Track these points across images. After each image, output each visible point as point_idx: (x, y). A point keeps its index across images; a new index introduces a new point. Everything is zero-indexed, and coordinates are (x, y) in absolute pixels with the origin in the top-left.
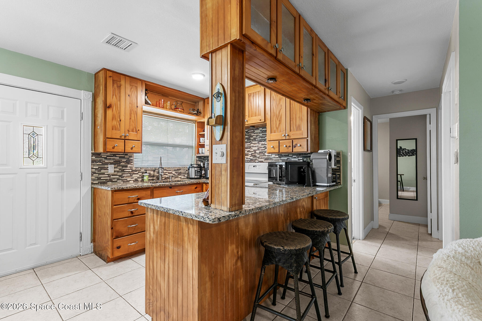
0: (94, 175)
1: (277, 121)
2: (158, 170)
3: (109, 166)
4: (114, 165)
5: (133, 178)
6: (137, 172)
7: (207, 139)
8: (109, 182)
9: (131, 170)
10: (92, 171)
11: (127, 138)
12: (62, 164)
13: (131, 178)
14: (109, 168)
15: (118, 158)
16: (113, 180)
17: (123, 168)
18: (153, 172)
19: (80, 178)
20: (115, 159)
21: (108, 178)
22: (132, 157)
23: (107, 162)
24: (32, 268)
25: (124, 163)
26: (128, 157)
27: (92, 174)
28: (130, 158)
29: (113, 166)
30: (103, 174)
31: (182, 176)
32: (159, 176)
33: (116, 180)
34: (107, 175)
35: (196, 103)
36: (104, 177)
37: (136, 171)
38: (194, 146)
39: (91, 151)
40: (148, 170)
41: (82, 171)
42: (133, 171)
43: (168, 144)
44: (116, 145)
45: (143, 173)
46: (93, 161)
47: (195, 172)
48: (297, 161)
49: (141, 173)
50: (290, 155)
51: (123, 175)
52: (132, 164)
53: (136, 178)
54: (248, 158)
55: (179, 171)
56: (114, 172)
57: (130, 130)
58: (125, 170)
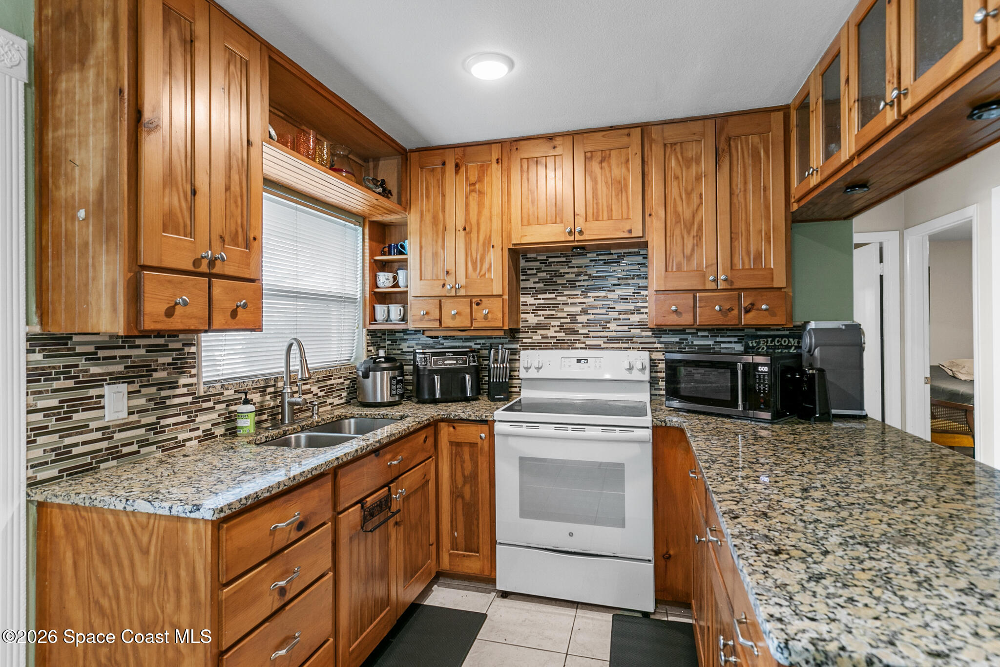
0: (41, 440)
1: (685, 236)
2: (274, 386)
3: (107, 390)
4: (129, 383)
5: (198, 429)
6: (211, 404)
7: (421, 279)
8: (107, 460)
9: (189, 399)
10: (28, 424)
11: (217, 270)
13: (191, 430)
14: (106, 402)
15: (142, 351)
16: (125, 450)
17: (164, 393)
18: (259, 394)
20: (130, 357)
21: (104, 445)
22: (194, 345)
23: (100, 375)
25: (164, 370)
26: (179, 345)
27: (29, 437)
28: (186, 349)
29: (123, 388)
30: (83, 428)
31: (335, 397)
32: (282, 406)
33: (134, 448)
34: (98, 430)
35: (366, 160)
36: (84, 443)
37: (207, 398)
38: (358, 297)
39: (24, 329)
40: (249, 389)
42: (197, 400)
43: (297, 293)
44: (184, 300)
45: (229, 403)
46: (33, 376)
47: (391, 384)
48: (710, 345)
49: (224, 406)
50: (687, 331)
51: (164, 422)
52: (194, 371)
53: (208, 426)
54: (547, 337)
55: (329, 382)
56: (130, 413)
58: (168, 402)
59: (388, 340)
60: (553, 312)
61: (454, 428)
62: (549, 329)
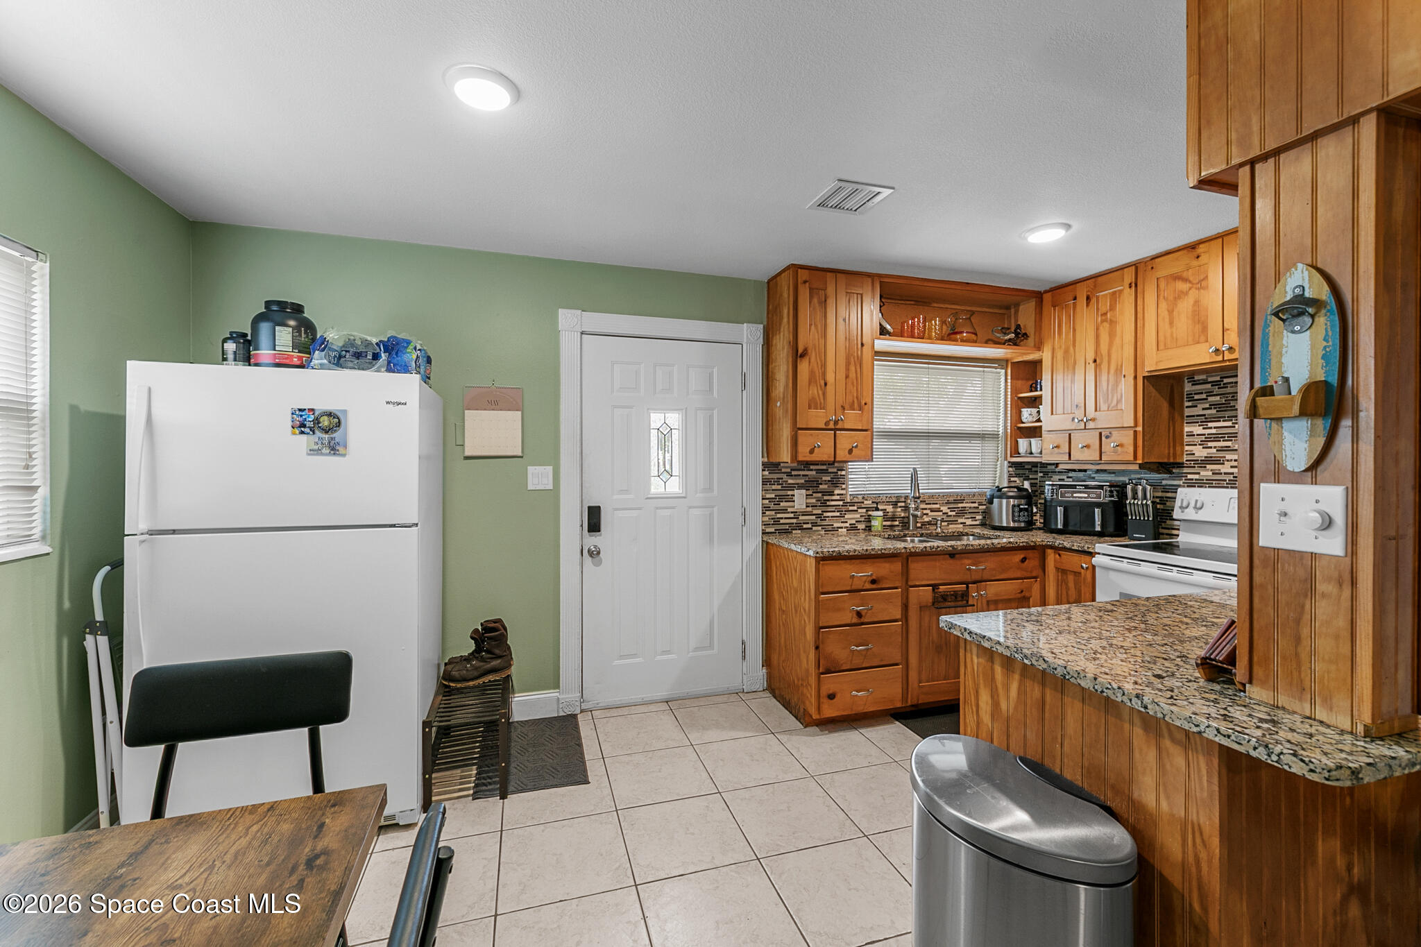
0: (768, 513)
2: (905, 502)
3: (796, 492)
4: (807, 490)
5: (846, 522)
6: (855, 508)
7: (1052, 414)
8: (796, 529)
9: (841, 503)
10: (763, 504)
11: (839, 426)
12: (710, 489)
13: (842, 522)
14: (795, 498)
15: (814, 473)
16: (805, 526)
17: (825, 498)
18: (891, 506)
19: (741, 519)
20: (807, 475)
21: (794, 521)
22: (844, 470)
23: (793, 484)
24: (666, 700)
25: (826, 484)
26: (835, 470)
27: (763, 510)
28: (839, 473)
29: (804, 492)
30: (785, 511)
31: (968, 518)
32: (908, 517)
33: (810, 526)
34: (792, 512)
35: (1008, 308)
36: (786, 518)
37: (852, 504)
38: (1000, 433)
39: (761, 460)
40: (880, 502)
41: (745, 505)
42: (845, 504)
43: (929, 433)
44: (818, 445)
45: (868, 509)
46: (765, 482)
47: (1013, 512)
49: (864, 510)
51: (825, 514)
52: (844, 486)
53: (854, 522)
55: (960, 505)
56: (807, 506)
57: (847, 406)
58: (828, 503)
59: (1040, 472)
60: (1229, 444)
61: (1059, 555)
62: (1223, 464)
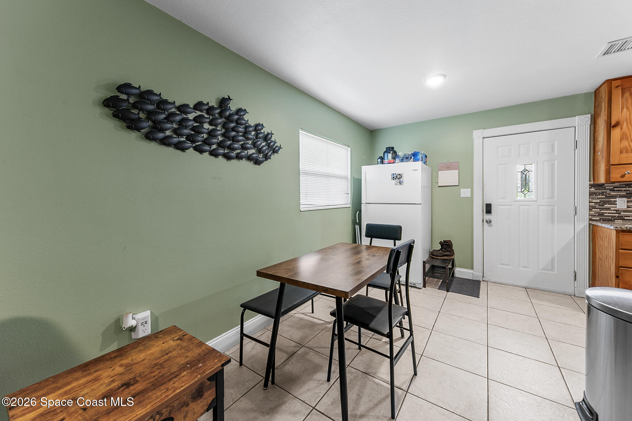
0: (593, 210)
3: (618, 199)
4: (628, 198)
8: (618, 220)
10: (589, 205)
12: (552, 197)
14: (617, 203)
16: (626, 218)
19: (573, 212)
21: (617, 215)
23: (615, 195)
29: (625, 199)
30: (608, 209)
34: (614, 210)
36: (609, 213)
41: (576, 205)
56: (628, 207)
